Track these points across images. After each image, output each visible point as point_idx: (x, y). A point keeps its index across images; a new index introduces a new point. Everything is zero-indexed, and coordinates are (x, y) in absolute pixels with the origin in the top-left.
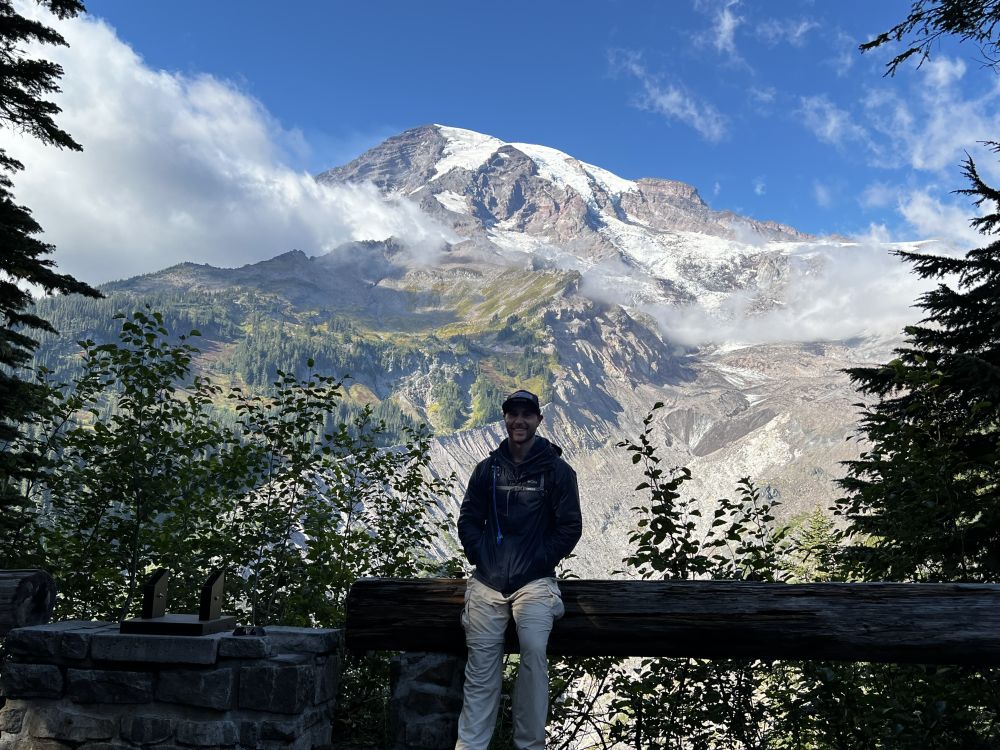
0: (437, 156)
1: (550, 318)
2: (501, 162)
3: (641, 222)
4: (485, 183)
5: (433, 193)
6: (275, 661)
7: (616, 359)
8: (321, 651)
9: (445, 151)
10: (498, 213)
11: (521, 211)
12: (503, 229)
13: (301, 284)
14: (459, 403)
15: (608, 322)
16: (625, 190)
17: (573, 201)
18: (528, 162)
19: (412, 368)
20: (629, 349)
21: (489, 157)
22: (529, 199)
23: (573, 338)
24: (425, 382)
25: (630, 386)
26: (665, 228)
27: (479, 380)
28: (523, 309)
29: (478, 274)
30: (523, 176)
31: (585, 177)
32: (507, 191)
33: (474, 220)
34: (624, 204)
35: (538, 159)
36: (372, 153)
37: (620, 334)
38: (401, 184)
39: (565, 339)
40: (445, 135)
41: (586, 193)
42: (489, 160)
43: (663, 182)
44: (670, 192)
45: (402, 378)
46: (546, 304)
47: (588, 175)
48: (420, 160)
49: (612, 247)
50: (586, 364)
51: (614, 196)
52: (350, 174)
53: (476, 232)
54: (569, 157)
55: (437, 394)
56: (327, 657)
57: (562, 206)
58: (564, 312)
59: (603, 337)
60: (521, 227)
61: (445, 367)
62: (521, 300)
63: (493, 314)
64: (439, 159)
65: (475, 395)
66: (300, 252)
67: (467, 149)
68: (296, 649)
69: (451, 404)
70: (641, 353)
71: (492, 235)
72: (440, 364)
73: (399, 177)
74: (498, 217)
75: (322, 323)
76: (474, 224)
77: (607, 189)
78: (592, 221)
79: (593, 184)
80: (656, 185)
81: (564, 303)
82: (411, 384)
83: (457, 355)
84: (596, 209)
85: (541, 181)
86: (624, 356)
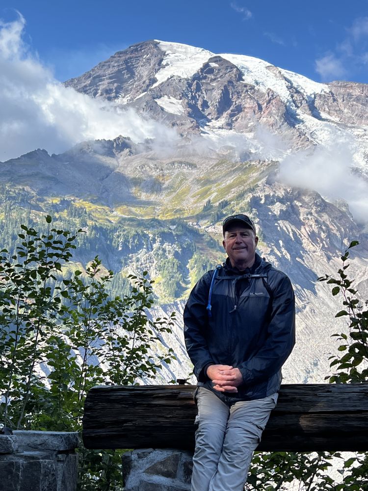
0: (157, 67)
1: (255, 202)
2: (211, 71)
3: (332, 118)
4: (198, 89)
5: (154, 98)
6: (22, 456)
7: (313, 236)
8: (62, 449)
9: (164, 63)
10: (209, 114)
11: (229, 111)
12: (214, 127)
13: (44, 177)
14: (178, 276)
15: (304, 204)
16: (318, 91)
17: (273, 101)
18: (235, 70)
19: (139, 247)
20: (324, 227)
21: (201, 66)
22: (236, 101)
23: (275, 218)
24: (150, 259)
25: (325, 260)
26: (353, 123)
27: (195, 256)
28: (232, 195)
29: (193, 166)
30: (230, 82)
31: (284, 81)
32: (217, 94)
33: (189, 120)
34: (318, 103)
35: (243, 68)
36: (102, 66)
37: (316, 215)
38: (127, 91)
39: (268, 220)
40: (163, 49)
41: (284, 94)
42: (201, 69)
43: (350, 84)
44: (357, 92)
45: (131, 255)
46: (252, 190)
47: (286, 79)
48: (143, 71)
49: (308, 140)
50: (287, 241)
51: (309, 97)
52: (83, 84)
53: (191, 130)
54: (269, 64)
55: (160, 268)
56: (67, 455)
57: (264, 106)
58: (267, 197)
59: (301, 218)
60: (230, 125)
61: (167, 246)
62: (230, 187)
63: (207, 200)
64: (159, 69)
65: (192, 269)
66: (44, 151)
67: (182, 60)
68: (40, 447)
69: (173, 277)
70: (334, 231)
71: (204, 133)
72: (162, 243)
73: (126, 85)
74: (210, 117)
75: (62, 210)
76: (189, 123)
77: (302, 91)
78: (290, 118)
79: (290, 87)
80: (345, 86)
81: (267, 189)
82: (138, 260)
83: (177, 235)
84: (294, 108)
85: (246, 86)
86: (319, 234)
